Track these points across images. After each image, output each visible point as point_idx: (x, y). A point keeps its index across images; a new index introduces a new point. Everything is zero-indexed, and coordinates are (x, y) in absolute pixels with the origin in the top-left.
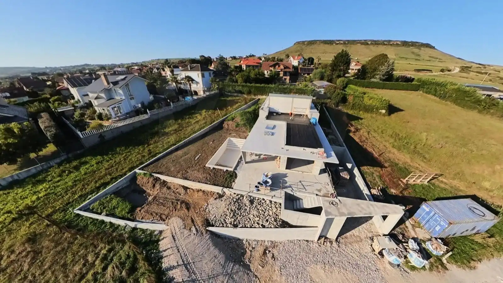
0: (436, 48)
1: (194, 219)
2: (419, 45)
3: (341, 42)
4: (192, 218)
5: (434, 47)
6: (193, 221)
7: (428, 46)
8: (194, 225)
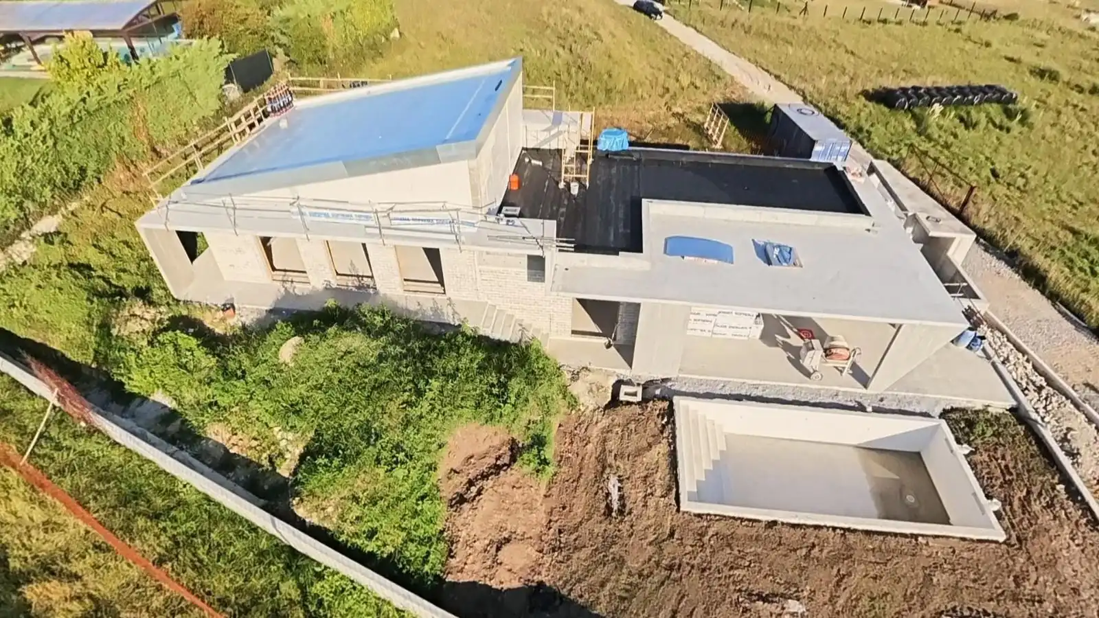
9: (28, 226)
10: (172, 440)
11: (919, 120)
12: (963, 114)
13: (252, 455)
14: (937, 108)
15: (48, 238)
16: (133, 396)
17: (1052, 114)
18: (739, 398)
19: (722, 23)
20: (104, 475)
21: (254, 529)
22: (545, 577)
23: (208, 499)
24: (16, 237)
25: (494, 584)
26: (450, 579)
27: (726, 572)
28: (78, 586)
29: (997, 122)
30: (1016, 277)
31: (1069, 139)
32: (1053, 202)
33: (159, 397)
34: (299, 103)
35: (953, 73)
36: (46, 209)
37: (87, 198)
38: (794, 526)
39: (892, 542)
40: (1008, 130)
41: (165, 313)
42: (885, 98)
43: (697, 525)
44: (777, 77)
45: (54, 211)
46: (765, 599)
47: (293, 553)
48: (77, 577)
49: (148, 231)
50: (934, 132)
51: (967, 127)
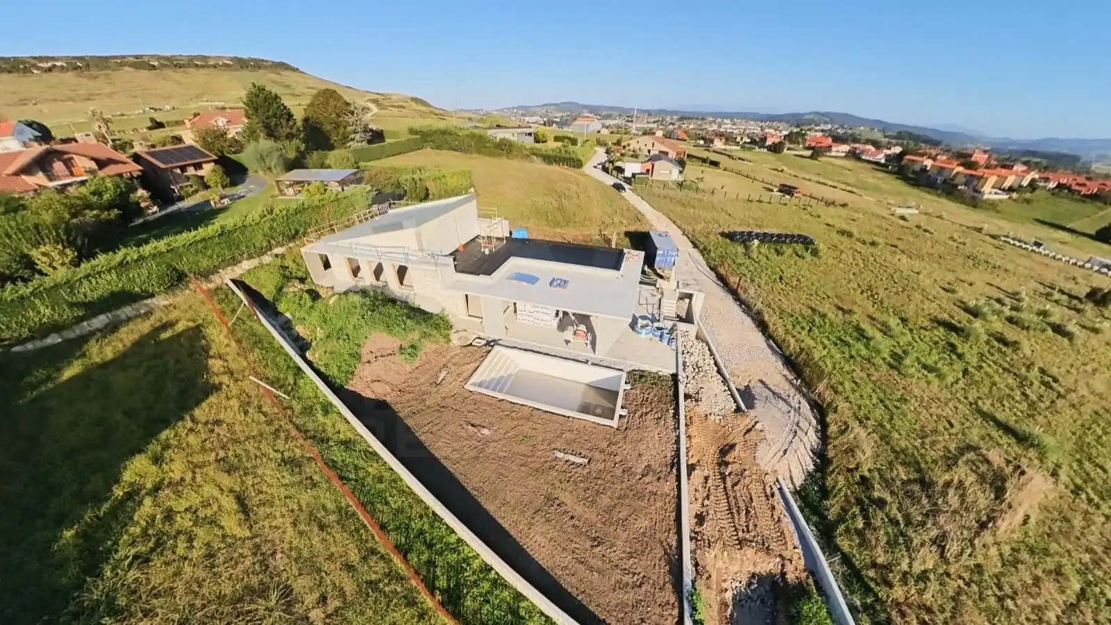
0: (300, 70)
1: (745, 431)
2: (271, 67)
3: (59, 64)
4: (746, 433)
5: (298, 69)
6: (748, 431)
7: (284, 66)
8: (753, 426)
9: (271, 249)
10: (283, 329)
11: (747, 248)
12: (778, 248)
13: (305, 337)
14: (756, 242)
15: (276, 256)
16: (280, 313)
17: (838, 253)
18: (526, 350)
19: (659, 196)
20: (254, 334)
21: (291, 358)
22: (388, 399)
23: (282, 347)
24: (265, 253)
25: (364, 395)
26: (346, 387)
27: (466, 413)
28: (226, 364)
29: (800, 253)
30: (753, 325)
31: (842, 265)
32: (811, 295)
33: (288, 315)
34: (390, 211)
35: (787, 228)
36: (279, 244)
37: (298, 243)
38: (511, 403)
39: (554, 417)
40: (804, 258)
41: (307, 287)
42: (731, 236)
43: (466, 395)
44: (674, 222)
45: (282, 245)
46: (473, 425)
47: (299, 369)
48: (227, 361)
49: (305, 252)
50: (754, 255)
51: (778, 255)
